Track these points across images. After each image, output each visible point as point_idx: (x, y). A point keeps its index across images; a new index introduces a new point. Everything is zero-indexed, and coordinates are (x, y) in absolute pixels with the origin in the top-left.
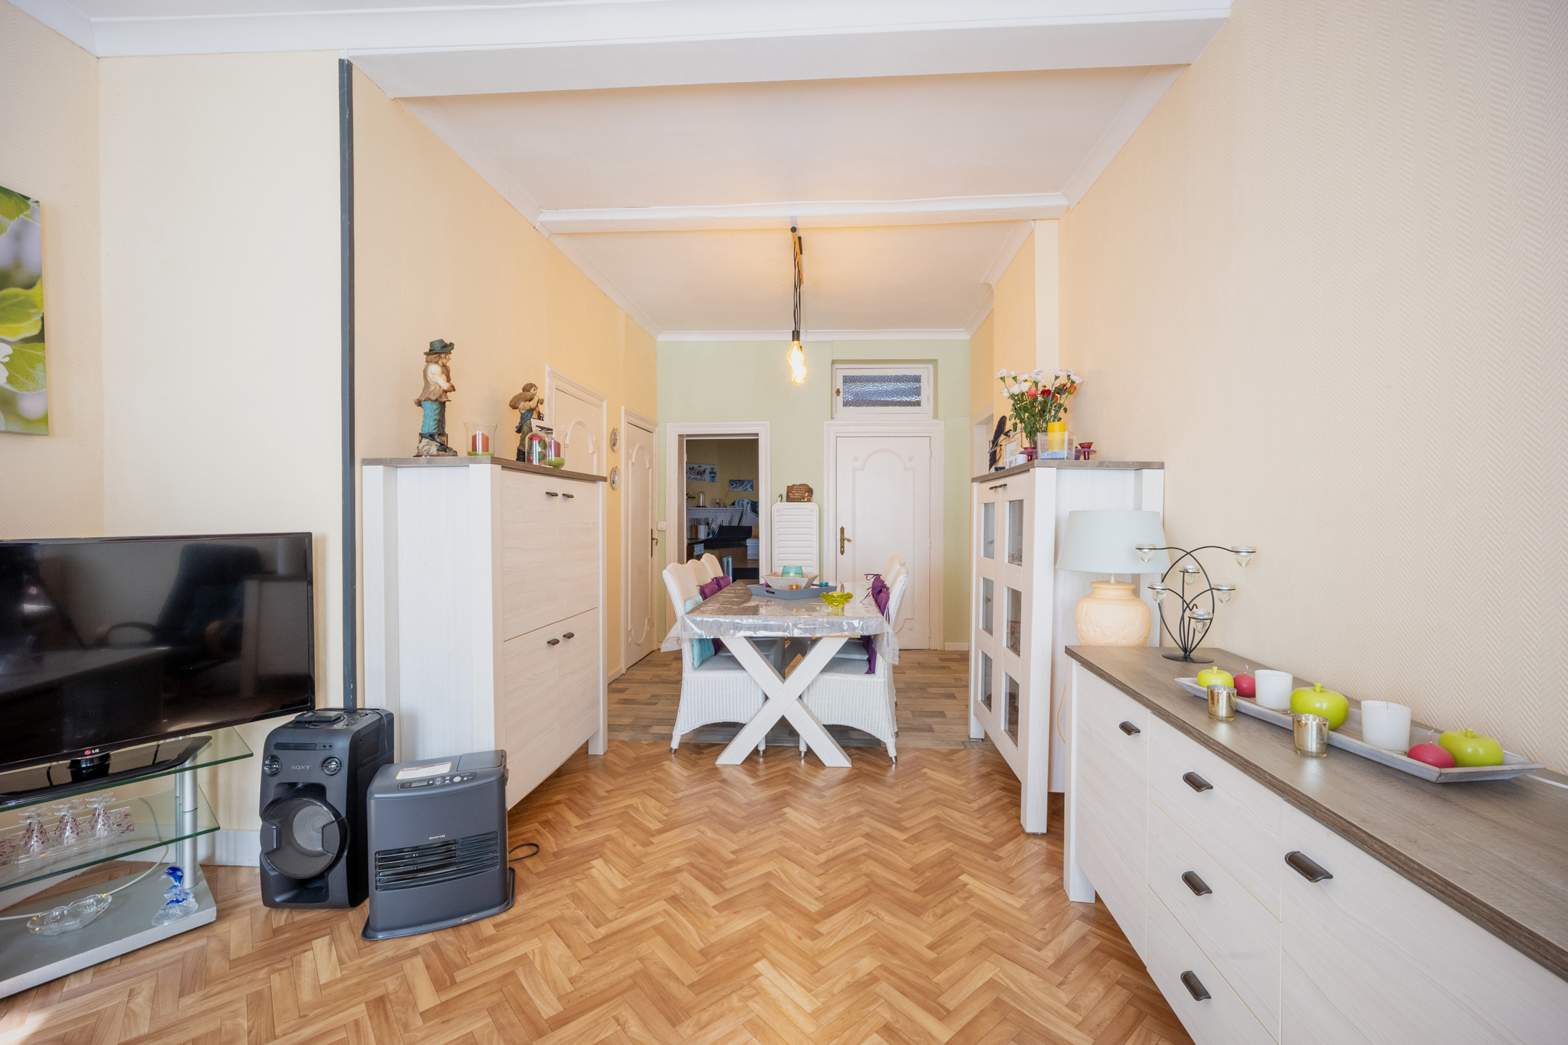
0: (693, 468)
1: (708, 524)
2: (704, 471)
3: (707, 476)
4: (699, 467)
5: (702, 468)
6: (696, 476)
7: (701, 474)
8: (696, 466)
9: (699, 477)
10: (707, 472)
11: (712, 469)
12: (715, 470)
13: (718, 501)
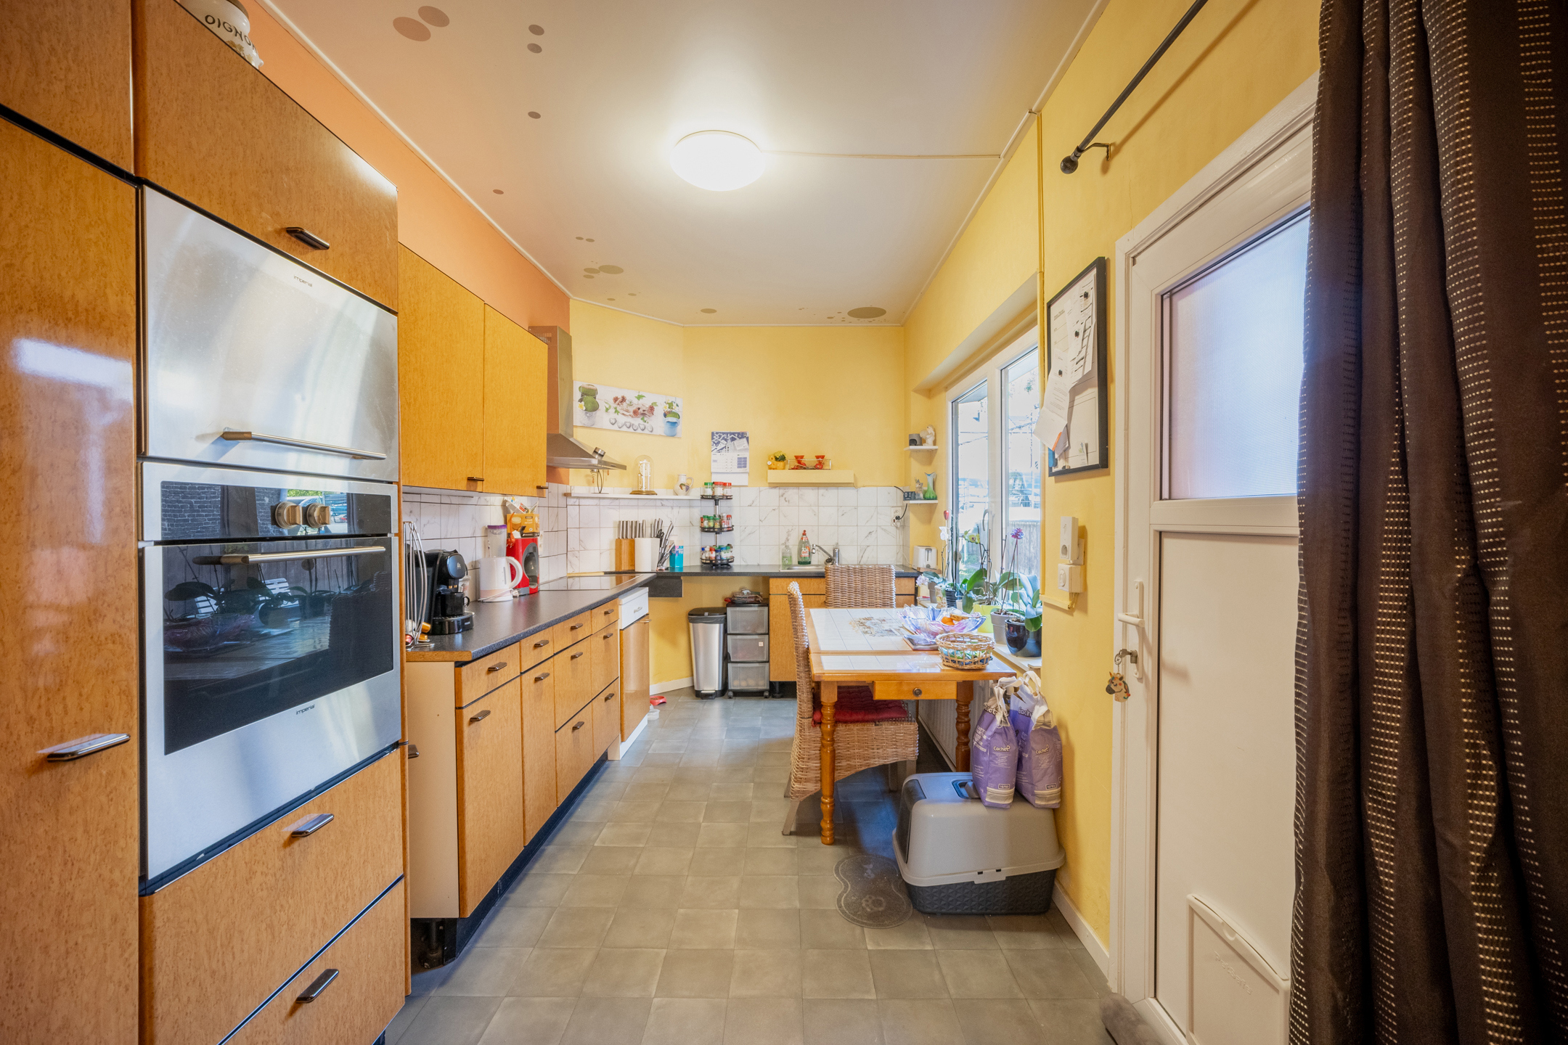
0: (624, 399)
1: (660, 535)
2: (652, 409)
3: (658, 422)
4: (639, 397)
5: (646, 403)
6: (630, 420)
7: (644, 414)
8: (631, 396)
9: (637, 421)
10: (659, 411)
11: (670, 405)
12: (676, 409)
13: (683, 480)
